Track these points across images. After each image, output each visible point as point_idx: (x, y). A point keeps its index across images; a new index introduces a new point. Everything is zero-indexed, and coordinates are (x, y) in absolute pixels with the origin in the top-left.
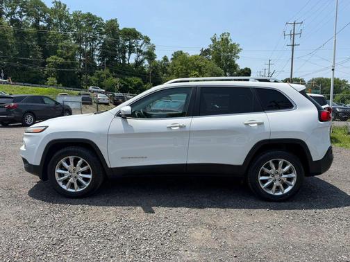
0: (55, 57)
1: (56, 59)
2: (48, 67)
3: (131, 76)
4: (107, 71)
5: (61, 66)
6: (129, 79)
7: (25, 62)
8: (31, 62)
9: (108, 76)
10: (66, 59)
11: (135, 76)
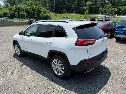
0: (89, 2)
1: (89, 3)
2: (87, 6)
3: (122, 6)
4: (110, 5)
5: (91, 5)
6: (121, 8)
7: (79, 5)
8: (81, 5)
9: (110, 7)
10: (93, 2)
11: (124, 6)
